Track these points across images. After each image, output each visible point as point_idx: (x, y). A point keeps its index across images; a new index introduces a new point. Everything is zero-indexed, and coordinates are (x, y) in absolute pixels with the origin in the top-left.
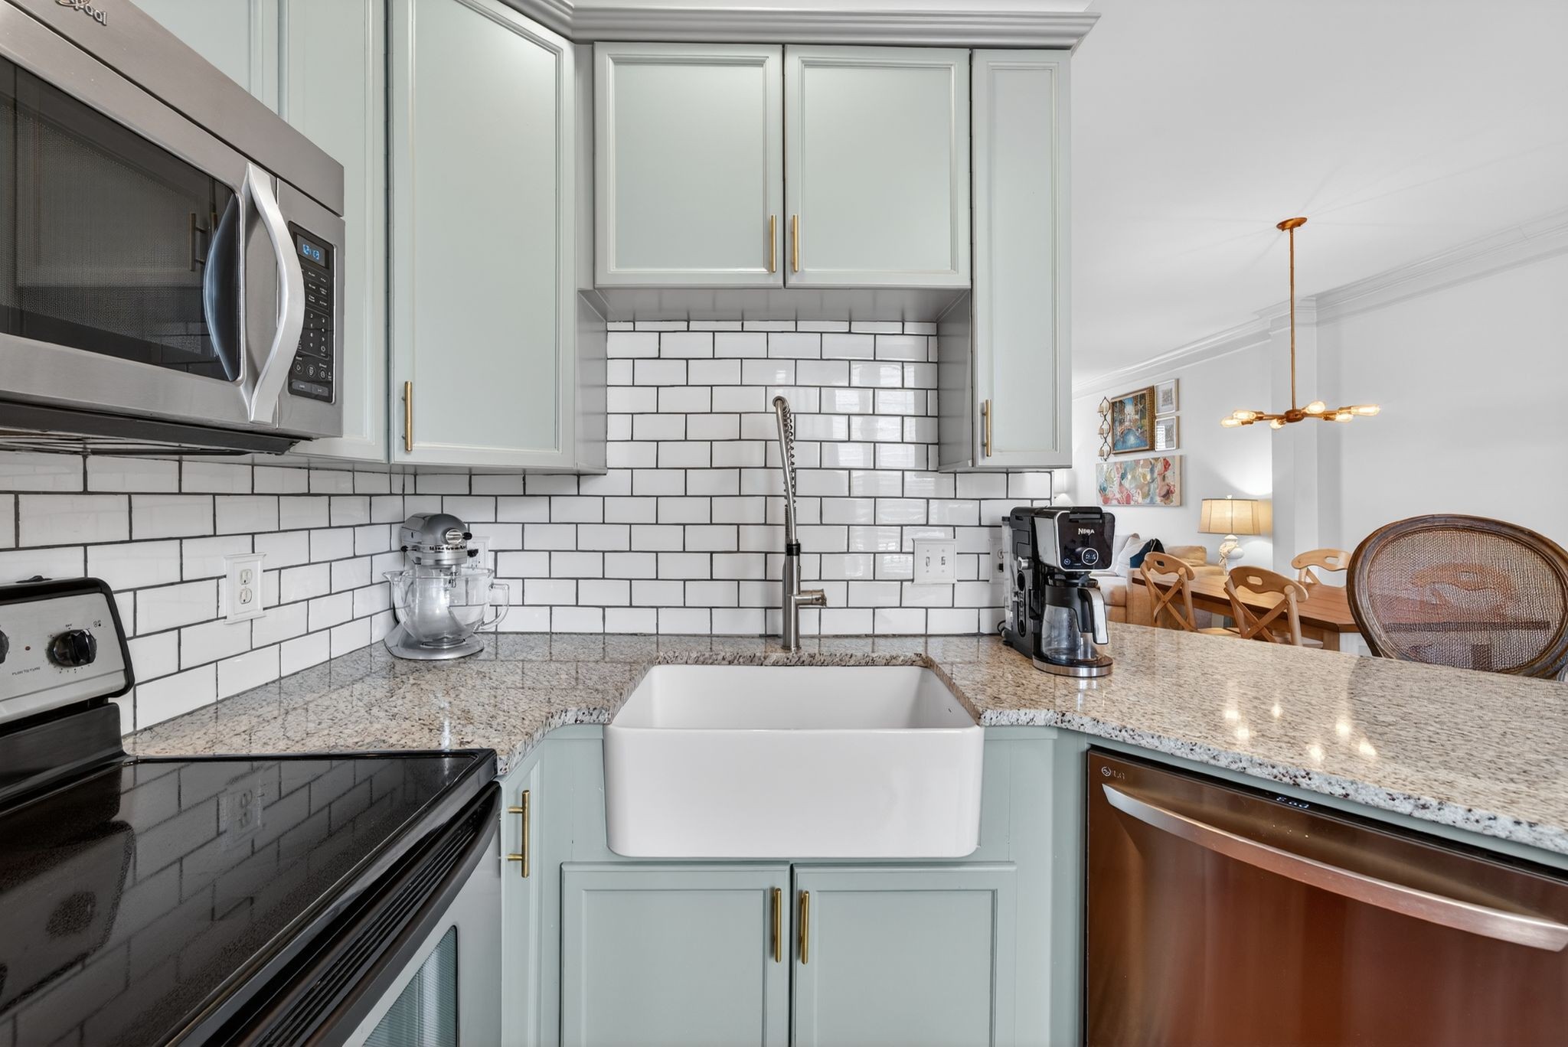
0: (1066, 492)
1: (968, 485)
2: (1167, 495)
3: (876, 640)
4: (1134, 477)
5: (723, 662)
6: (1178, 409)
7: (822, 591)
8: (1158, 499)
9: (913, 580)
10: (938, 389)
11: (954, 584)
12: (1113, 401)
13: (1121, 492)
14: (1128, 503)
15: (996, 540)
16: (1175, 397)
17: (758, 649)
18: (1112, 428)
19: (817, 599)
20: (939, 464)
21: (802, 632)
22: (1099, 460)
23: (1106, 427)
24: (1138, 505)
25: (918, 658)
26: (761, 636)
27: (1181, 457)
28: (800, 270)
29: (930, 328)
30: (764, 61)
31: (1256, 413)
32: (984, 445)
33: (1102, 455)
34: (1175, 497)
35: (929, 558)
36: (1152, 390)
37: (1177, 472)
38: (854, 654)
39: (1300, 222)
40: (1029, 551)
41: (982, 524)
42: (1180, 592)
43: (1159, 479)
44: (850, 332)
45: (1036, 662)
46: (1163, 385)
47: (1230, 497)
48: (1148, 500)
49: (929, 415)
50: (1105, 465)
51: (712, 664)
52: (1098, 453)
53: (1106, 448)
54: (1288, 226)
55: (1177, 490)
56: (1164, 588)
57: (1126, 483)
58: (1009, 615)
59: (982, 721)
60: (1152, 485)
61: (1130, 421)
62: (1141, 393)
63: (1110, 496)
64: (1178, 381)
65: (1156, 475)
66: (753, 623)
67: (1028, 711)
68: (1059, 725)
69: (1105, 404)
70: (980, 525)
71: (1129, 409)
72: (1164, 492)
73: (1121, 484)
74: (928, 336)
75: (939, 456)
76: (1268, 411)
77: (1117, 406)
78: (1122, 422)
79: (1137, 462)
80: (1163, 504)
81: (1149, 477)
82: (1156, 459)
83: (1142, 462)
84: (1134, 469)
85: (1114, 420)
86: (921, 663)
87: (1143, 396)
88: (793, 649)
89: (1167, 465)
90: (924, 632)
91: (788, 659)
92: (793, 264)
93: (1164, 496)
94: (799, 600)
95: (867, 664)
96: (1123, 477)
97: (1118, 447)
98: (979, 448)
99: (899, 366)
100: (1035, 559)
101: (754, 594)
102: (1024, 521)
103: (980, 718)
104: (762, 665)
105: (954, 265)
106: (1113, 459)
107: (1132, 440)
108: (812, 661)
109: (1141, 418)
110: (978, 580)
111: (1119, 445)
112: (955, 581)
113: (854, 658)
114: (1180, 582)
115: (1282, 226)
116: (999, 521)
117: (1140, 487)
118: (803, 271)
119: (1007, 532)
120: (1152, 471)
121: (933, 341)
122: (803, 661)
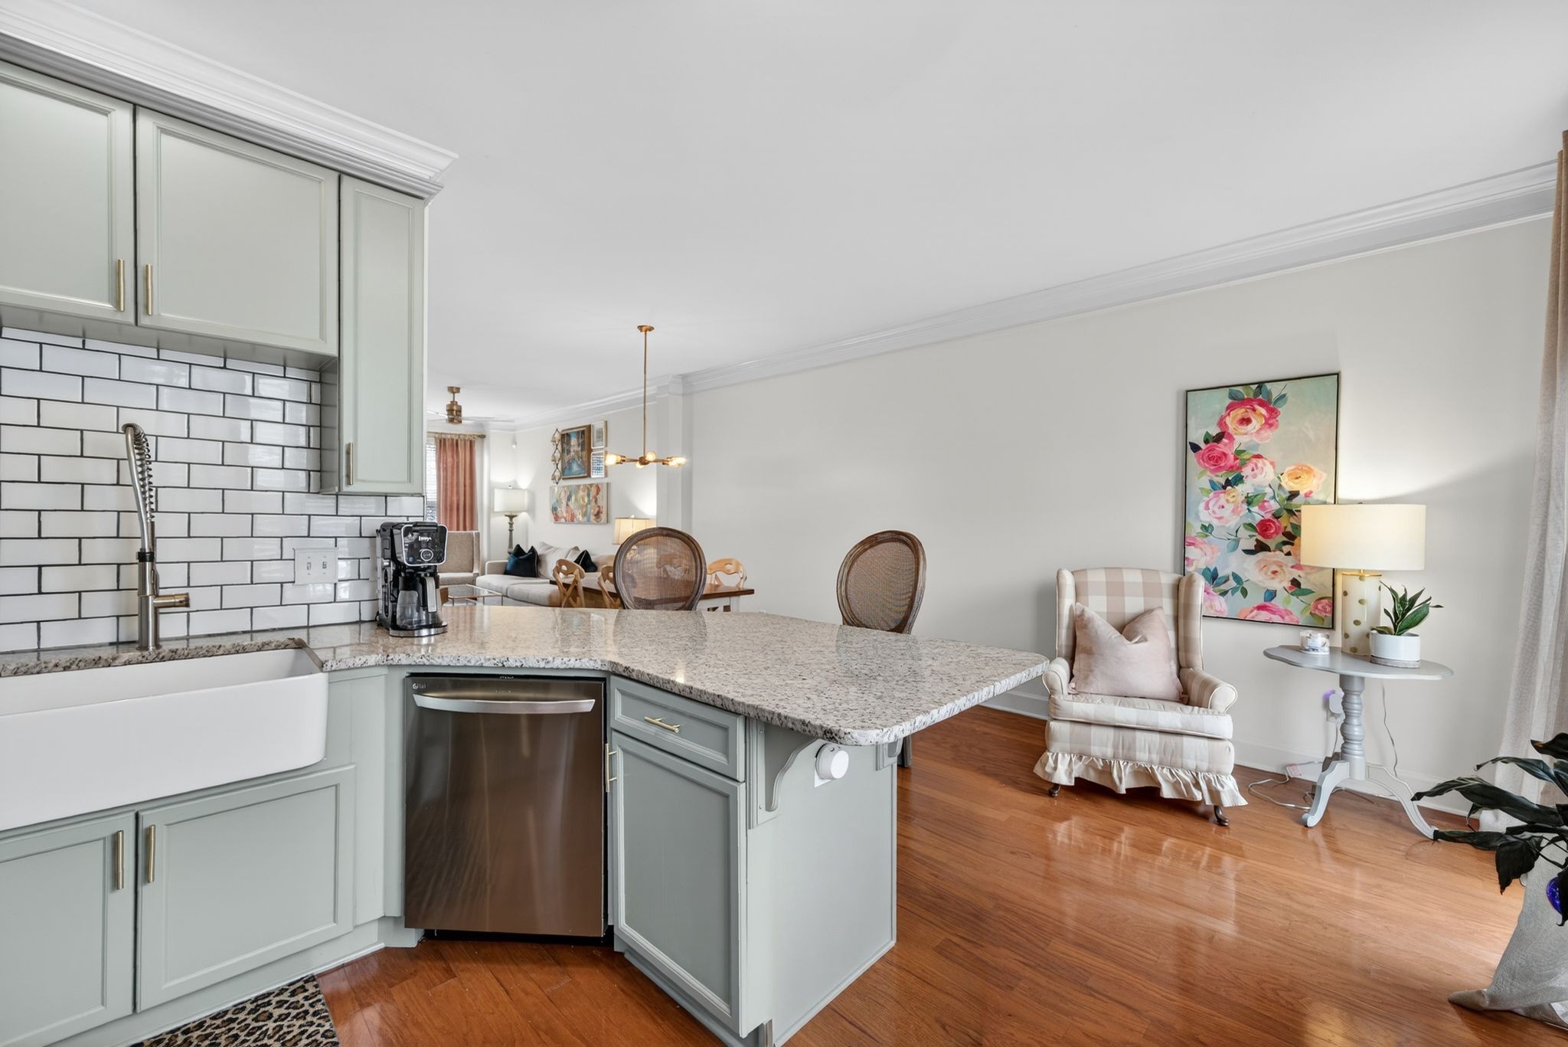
0: (527, 511)
1: (345, 506)
2: (598, 515)
3: (254, 634)
4: (576, 500)
5: (58, 669)
6: (606, 446)
7: (187, 594)
8: (593, 518)
9: (294, 582)
10: (320, 426)
11: (335, 584)
12: (563, 433)
13: (567, 512)
14: (572, 520)
15: (373, 547)
16: (604, 434)
17: (107, 653)
18: (562, 458)
19: (181, 602)
20: (321, 488)
21: (162, 635)
22: (552, 483)
23: (558, 455)
24: (580, 523)
25: (291, 641)
26: (111, 644)
27: (608, 484)
28: (155, 313)
29: (314, 376)
30: (110, 112)
31: (621, 456)
32: (348, 476)
33: (554, 478)
34: (603, 516)
35: (310, 563)
36: (589, 427)
37: (605, 496)
38: (222, 644)
39: (651, 329)
40: (388, 553)
41: (363, 535)
42: (576, 588)
43: (593, 503)
44: (225, 368)
45: (392, 632)
46: (598, 425)
47: (633, 516)
48: (585, 519)
49: (311, 446)
50: (556, 489)
51: (38, 673)
52: (551, 478)
53: (558, 474)
54: (645, 329)
55: (604, 510)
56: (566, 586)
57: (572, 503)
58: (381, 603)
59: (324, 669)
60: (589, 506)
61: (574, 451)
62: (582, 429)
63: (560, 515)
64: (606, 422)
65: (591, 498)
66: (102, 632)
67: (362, 657)
68: (385, 662)
69: (557, 436)
70: (361, 537)
71: (574, 441)
72: (596, 512)
73: (567, 505)
74: (311, 381)
75: (321, 481)
76: (629, 456)
77: (565, 437)
78: (569, 452)
79: (578, 486)
80: (595, 522)
81: (586, 500)
82: (591, 485)
83: (582, 487)
84: (576, 493)
85: (563, 450)
86: (294, 645)
87: (583, 432)
88: (151, 648)
89: (598, 490)
90: (306, 625)
91: (143, 657)
92: (147, 307)
93: (595, 516)
94: (157, 604)
95: (237, 652)
96: (569, 499)
97: (565, 473)
98: (344, 479)
99: (280, 404)
100: (394, 558)
101: (101, 604)
102: (388, 531)
103: (323, 667)
104: (109, 666)
105: (323, 336)
106: (563, 483)
107: (575, 468)
108: (174, 656)
109: (582, 450)
110: (359, 579)
111: (566, 472)
112: (336, 581)
113: (222, 648)
114: (576, 581)
115: (640, 328)
116: (375, 534)
117: (582, 507)
118: (160, 315)
119: (379, 540)
120: (588, 495)
121: (315, 388)
122: (163, 657)
